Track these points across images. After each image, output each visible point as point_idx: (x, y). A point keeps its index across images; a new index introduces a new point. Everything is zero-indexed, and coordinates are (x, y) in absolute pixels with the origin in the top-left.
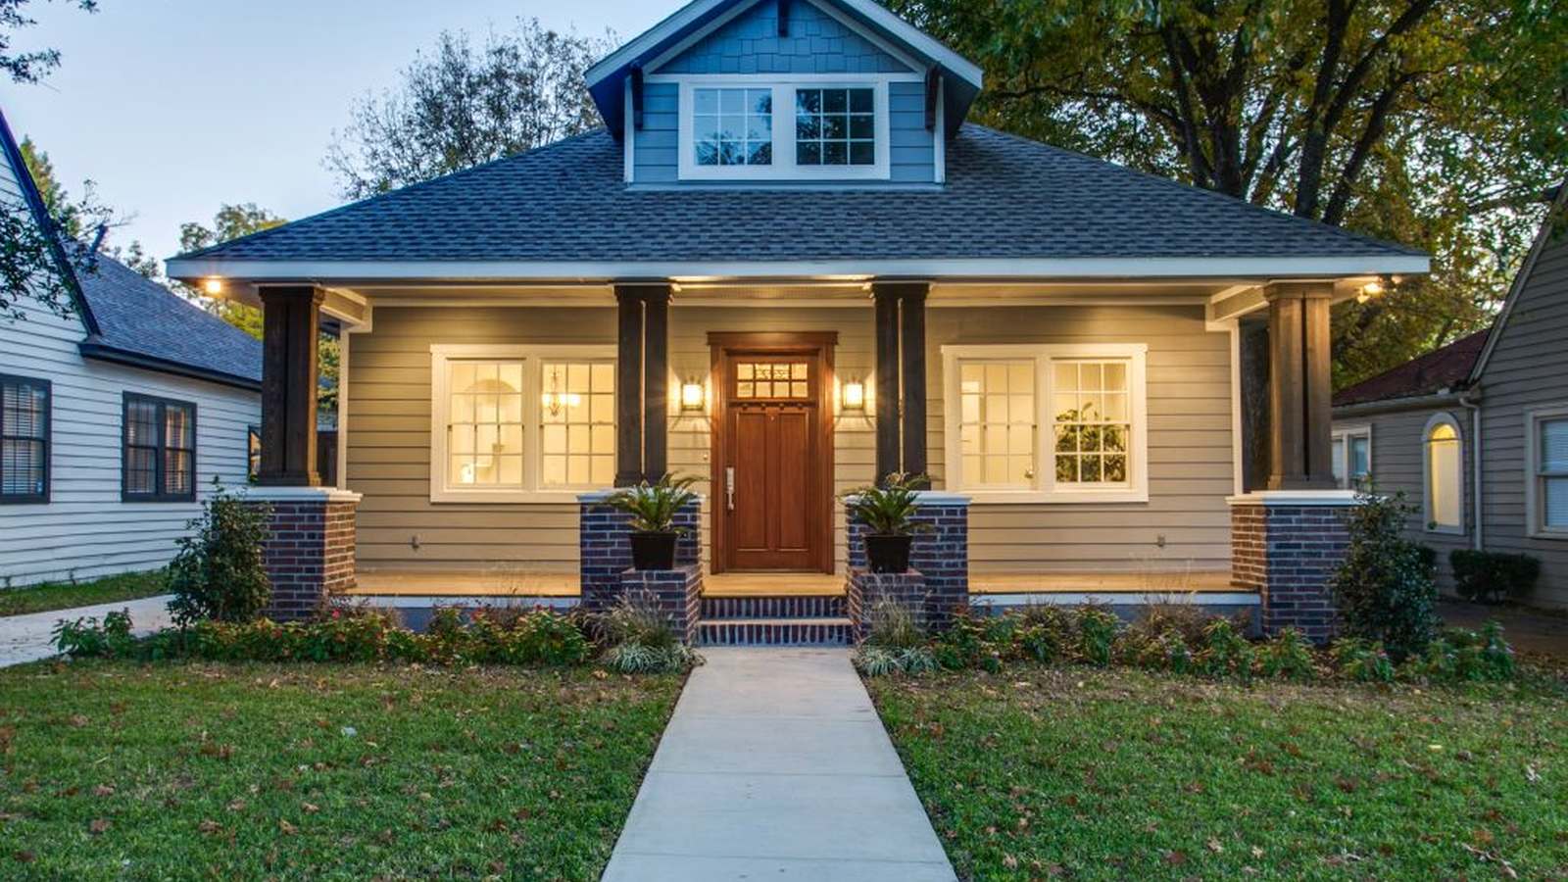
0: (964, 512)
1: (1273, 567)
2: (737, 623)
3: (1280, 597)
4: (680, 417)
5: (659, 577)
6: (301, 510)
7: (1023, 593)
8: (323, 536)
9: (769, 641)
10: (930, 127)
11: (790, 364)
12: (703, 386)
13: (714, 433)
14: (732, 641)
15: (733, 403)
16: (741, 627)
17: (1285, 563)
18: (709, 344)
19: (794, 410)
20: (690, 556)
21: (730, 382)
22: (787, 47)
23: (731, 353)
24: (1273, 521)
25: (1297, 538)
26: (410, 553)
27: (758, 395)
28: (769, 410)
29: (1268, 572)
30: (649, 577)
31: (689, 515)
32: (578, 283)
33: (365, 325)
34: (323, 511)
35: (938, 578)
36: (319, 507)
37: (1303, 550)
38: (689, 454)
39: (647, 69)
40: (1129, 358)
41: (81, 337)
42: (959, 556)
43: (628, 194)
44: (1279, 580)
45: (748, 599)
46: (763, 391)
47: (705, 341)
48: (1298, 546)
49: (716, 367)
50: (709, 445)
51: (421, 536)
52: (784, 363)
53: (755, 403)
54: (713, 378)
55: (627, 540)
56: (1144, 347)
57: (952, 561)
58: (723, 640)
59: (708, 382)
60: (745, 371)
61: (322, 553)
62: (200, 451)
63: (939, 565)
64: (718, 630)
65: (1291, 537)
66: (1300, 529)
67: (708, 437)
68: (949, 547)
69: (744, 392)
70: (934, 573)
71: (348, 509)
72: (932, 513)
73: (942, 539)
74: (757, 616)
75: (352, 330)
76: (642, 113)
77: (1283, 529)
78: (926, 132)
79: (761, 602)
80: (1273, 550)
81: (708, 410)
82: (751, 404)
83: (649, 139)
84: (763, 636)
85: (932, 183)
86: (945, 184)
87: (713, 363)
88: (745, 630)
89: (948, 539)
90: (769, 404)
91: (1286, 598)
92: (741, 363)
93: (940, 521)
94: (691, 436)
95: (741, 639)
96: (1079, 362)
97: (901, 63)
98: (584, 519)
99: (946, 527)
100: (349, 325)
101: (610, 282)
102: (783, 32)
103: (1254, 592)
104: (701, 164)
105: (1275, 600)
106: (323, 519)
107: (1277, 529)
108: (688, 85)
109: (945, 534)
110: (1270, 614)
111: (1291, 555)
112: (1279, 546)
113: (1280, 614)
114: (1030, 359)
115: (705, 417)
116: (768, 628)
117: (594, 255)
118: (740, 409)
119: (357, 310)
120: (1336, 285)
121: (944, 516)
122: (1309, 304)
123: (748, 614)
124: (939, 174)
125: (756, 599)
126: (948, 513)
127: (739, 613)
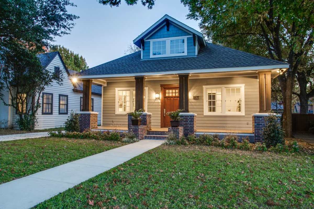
0: (193, 117)
1: (256, 129)
2: (151, 136)
3: (257, 134)
4: (156, 100)
5: (135, 127)
6: (87, 115)
7: (203, 132)
8: (90, 119)
9: (156, 139)
10: (195, 45)
11: (172, 90)
12: (159, 94)
13: (161, 102)
14: (150, 139)
15: (165, 97)
16: (152, 136)
17: (259, 128)
18: (161, 87)
19: (176, 98)
20: (145, 124)
21: (164, 93)
22: (169, 33)
23: (165, 88)
24: (256, 119)
25: (261, 123)
26: (112, 123)
27: (170, 96)
28: (172, 98)
29: (255, 129)
30: (133, 127)
31: (145, 117)
32: (128, 77)
33: (106, 85)
34: (90, 115)
35: (188, 129)
36: (89, 115)
37: (263, 125)
38: (157, 106)
39: (145, 39)
40: (241, 87)
41: (73, 88)
42: (192, 125)
43: (141, 61)
44: (257, 131)
45: (156, 131)
46: (171, 95)
47: (160, 86)
48: (262, 124)
49: (162, 90)
50: (160, 105)
51: (114, 120)
52: (168, 90)
53: (169, 97)
54: (161, 93)
55: (131, 121)
56: (244, 85)
57: (191, 126)
58: (149, 138)
59: (160, 93)
60: (167, 91)
61: (90, 122)
62: (94, 106)
63: (188, 126)
64: (148, 137)
65: (260, 123)
66: (262, 121)
67: (160, 103)
68: (190, 123)
69: (167, 95)
70: (188, 128)
71: (96, 115)
72: (188, 117)
73: (189, 122)
74: (157, 135)
75: (104, 86)
76: (144, 47)
77: (258, 121)
78: (194, 46)
79: (158, 132)
80: (256, 125)
81: (160, 98)
82: (168, 97)
83: (146, 51)
84: (155, 138)
85: (195, 55)
86: (197, 56)
87: (161, 90)
88: (152, 137)
89: (190, 122)
90: (172, 97)
91: (259, 135)
92: (167, 90)
93: (189, 118)
94: (157, 103)
95: (152, 138)
96: (231, 88)
97: (189, 34)
98: (129, 117)
99: (190, 119)
100: (103, 85)
101: (134, 77)
102: (168, 30)
103: (253, 133)
104: (153, 55)
105: (256, 135)
106: (90, 117)
107: (257, 121)
108: (152, 41)
109: (190, 121)
110: (255, 138)
111: (260, 126)
112: (257, 124)
113: (257, 138)
114: (220, 88)
115: (160, 100)
116: (156, 137)
117: (129, 72)
118: (166, 98)
119: (104, 83)
120: (272, 71)
121: (190, 118)
122: (266, 75)
123: (155, 134)
124: (196, 53)
125: (157, 132)
126: (190, 117)
127: (154, 134)
